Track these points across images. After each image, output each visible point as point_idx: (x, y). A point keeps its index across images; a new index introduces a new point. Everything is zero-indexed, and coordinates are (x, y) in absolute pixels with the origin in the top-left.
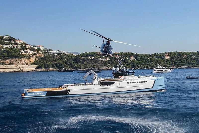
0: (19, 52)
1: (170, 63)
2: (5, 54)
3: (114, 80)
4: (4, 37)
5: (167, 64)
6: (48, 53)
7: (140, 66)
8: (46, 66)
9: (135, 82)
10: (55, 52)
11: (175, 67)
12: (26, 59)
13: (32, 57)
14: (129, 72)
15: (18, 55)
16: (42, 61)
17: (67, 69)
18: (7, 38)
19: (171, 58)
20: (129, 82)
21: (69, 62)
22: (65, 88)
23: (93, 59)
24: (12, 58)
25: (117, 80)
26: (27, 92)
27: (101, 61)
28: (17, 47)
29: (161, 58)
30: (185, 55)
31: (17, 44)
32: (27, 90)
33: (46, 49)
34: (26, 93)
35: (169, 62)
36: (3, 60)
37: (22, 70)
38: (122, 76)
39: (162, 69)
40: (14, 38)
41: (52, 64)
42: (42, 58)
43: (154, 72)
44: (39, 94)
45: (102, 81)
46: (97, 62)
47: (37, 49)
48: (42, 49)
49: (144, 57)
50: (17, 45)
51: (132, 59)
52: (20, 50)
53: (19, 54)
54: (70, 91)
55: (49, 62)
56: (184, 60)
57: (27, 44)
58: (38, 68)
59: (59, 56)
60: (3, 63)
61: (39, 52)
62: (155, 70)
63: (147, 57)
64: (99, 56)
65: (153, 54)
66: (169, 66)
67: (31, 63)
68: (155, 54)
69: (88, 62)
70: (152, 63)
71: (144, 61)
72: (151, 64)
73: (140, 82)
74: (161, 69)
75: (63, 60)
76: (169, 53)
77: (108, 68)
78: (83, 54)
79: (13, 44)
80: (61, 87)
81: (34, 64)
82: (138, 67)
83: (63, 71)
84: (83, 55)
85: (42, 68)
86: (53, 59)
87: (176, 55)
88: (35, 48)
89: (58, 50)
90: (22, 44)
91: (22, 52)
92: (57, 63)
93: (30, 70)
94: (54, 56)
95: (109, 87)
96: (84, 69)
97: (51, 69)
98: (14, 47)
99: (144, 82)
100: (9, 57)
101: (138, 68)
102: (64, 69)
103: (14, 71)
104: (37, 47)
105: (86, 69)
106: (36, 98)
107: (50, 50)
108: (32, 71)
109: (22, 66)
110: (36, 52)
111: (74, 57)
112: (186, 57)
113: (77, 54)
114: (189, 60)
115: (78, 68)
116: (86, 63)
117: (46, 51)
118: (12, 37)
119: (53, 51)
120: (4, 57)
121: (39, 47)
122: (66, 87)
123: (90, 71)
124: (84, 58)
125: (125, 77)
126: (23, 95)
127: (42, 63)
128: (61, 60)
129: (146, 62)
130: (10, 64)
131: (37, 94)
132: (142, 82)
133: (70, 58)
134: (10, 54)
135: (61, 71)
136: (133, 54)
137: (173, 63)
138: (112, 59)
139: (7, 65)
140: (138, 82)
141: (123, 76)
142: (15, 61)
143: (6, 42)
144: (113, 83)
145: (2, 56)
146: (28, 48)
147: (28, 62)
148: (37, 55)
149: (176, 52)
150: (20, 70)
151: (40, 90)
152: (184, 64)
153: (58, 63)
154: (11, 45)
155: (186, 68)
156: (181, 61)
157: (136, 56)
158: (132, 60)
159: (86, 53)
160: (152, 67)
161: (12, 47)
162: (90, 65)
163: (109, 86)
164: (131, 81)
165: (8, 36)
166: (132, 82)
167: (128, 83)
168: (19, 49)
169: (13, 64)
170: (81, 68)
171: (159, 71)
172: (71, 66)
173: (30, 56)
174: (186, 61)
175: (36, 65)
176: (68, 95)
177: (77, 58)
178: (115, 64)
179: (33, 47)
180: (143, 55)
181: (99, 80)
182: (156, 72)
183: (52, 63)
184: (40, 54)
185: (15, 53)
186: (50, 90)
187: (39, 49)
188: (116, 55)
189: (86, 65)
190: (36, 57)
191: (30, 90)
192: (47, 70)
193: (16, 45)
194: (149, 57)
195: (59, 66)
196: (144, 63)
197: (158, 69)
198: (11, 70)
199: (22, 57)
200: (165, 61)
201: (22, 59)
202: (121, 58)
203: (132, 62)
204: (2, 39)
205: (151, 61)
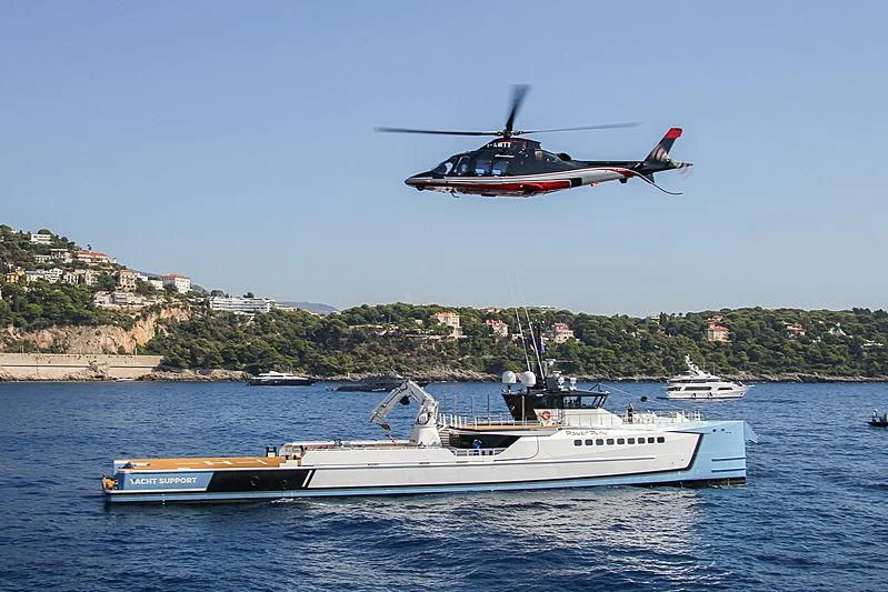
0: (92, 299)
1: (731, 358)
2: (37, 308)
3: (514, 427)
4: (33, 239)
5: (723, 361)
6: (208, 305)
7: (598, 367)
8: (200, 359)
9: (610, 442)
10: (234, 303)
11: (751, 377)
12: (119, 330)
13: (141, 321)
14: (580, 395)
15: (88, 312)
16: (181, 340)
17: (285, 376)
18: (46, 240)
19: (737, 337)
20: (583, 438)
21: (295, 346)
22: (295, 458)
23: (393, 335)
24: (61, 324)
25: (526, 427)
26: (127, 471)
27: (430, 342)
28: (81, 280)
29: (690, 333)
30: (796, 324)
31: (83, 266)
32: (126, 462)
33: (196, 287)
34: (120, 478)
35: (727, 354)
36: (29, 330)
37: (100, 374)
38: (549, 410)
39: (707, 384)
40: (73, 243)
41: (223, 354)
42: (182, 326)
43: (672, 394)
44: (177, 480)
45: (456, 432)
46: (411, 348)
47: (161, 288)
48: (183, 287)
49: (613, 331)
50: (83, 271)
51: (564, 335)
52: (94, 290)
53: (90, 308)
54: (314, 470)
55: (212, 344)
56: (792, 346)
57: (124, 268)
58: (164, 366)
59: (255, 320)
60: (26, 342)
61: (170, 301)
63: (630, 329)
64: (420, 322)
65: (655, 315)
66: (726, 372)
67: (137, 346)
68: (663, 316)
69: (374, 346)
70: (651, 357)
71: (613, 348)
72: (645, 360)
73: (631, 441)
74: (703, 381)
75: (270, 335)
76: (724, 312)
77: (458, 374)
78: (354, 311)
79: (68, 265)
80: (271, 455)
81: (150, 349)
82: (588, 370)
83: (272, 383)
84: (352, 316)
85: (182, 368)
86: (225, 330)
87: (755, 324)
88: (153, 282)
89: (250, 296)
90: (104, 265)
91: (103, 300)
92: (242, 349)
93: (135, 374)
94: (231, 318)
95: (488, 459)
96: (357, 376)
97: (218, 373)
98: (71, 277)
99: (651, 440)
100: (50, 319)
101: (589, 377)
102: (272, 373)
103: (71, 379)
104: (164, 278)
105: (366, 375)
106: (164, 498)
107: (214, 293)
108: (140, 379)
109: (104, 358)
110: (161, 301)
111: (314, 323)
112: (803, 334)
113: (327, 313)
114: (819, 344)
115: (329, 370)
116: (363, 351)
117: (200, 299)
118: (64, 239)
119: (227, 297)
120: (30, 318)
121: (169, 282)
122: (298, 455)
123: (403, 386)
124: (354, 330)
125: (563, 416)
126: (111, 483)
127: (183, 346)
128: (258, 334)
129: (624, 349)
130: (53, 350)
131: (171, 480)
132: (641, 441)
133: (296, 326)
134: (54, 306)
135: (259, 383)
136: (568, 313)
137: (747, 358)
138: (477, 333)
139: (43, 351)
140: (621, 441)
141: (555, 412)
142: (76, 336)
143: (41, 259)
144: (507, 442)
145: (24, 316)
146: (125, 283)
147: (124, 340)
148: (163, 311)
149: (758, 309)
150: (94, 374)
151: (184, 465)
152: (793, 364)
153: (248, 346)
154: (58, 272)
155: (805, 382)
156: (777, 349)
157: (580, 324)
158: (560, 339)
159: (364, 307)
160: (647, 373)
161: (62, 277)
162: (383, 359)
163: (491, 453)
164: (589, 436)
165: (47, 232)
166: (594, 438)
167: (578, 443)
168: (89, 287)
169: (66, 349)
170: (343, 372)
171: (692, 392)
172: (301, 364)
173: (134, 317)
174: (805, 349)
175: (159, 353)
176: (306, 488)
177: (326, 329)
178: (488, 357)
179: (145, 279)
180: (610, 319)
181: (445, 425)
182: (683, 394)
183: (222, 346)
184: (174, 311)
185: (74, 302)
186: (229, 464)
187: (170, 289)
188: (491, 317)
189: (365, 358)
190: (159, 321)
191: (140, 465)
192: (201, 376)
193: (77, 272)
194: (635, 331)
195: (251, 360)
196: (617, 355)
197: (689, 381)
198: (58, 374)
199: (102, 323)
200: (707, 347)
201: (102, 328)
202: (513, 330)
203: (563, 349)
204: (22, 246)
205: (646, 346)
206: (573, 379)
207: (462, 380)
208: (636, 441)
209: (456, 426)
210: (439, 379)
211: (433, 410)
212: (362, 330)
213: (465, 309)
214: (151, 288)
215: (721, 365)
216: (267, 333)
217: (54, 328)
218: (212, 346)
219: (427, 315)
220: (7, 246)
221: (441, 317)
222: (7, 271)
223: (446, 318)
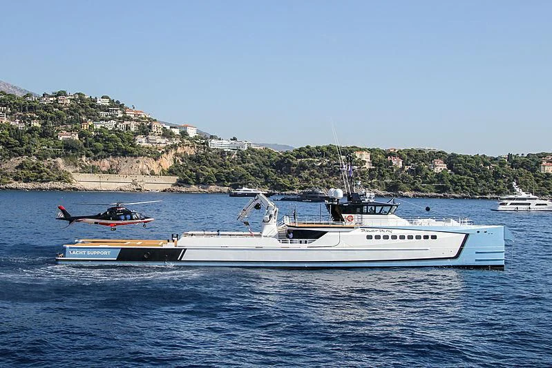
0: (134, 140)
2: (100, 145)
3: (323, 226)
4: (98, 102)
6: (208, 146)
7: (463, 189)
8: (202, 179)
9: (394, 237)
10: (225, 144)
12: (151, 160)
13: (165, 154)
14: (376, 205)
15: (132, 148)
16: (190, 167)
17: (253, 190)
18: (106, 102)
20: (373, 234)
21: (262, 172)
23: (326, 166)
24: (115, 155)
25: (331, 226)
26: (68, 247)
28: (128, 128)
29: (528, 167)
31: (129, 119)
33: (201, 133)
36: (95, 159)
37: (139, 187)
38: (353, 215)
39: (527, 201)
40: (123, 104)
41: (216, 175)
42: (191, 158)
43: (501, 208)
44: (98, 252)
46: (338, 174)
47: (178, 133)
48: (192, 133)
49: (474, 165)
50: (129, 122)
51: (440, 167)
52: (136, 134)
53: (133, 146)
54: (186, 250)
55: (210, 170)
57: (155, 120)
58: (179, 183)
59: (237, 155)
60: (93, 167)
61: (183, 142)
62: (505, 201)
63: (486, 164)
64: (343, 157)
65: (505, 155)
67: (163, 170)
68: (510, 156)
69: (313, 172)
70: (499, 183)
71: (474, 176)
73: (410, 237)
74: (525, 199)
75: (247, 165)
78: (301, 150)
79: (120, 118)
81: (171, 172)
82: (455, 191)
83: (243, 195)
84: (299, 153)
85: (190, 184)
86: (218, 161)
88: (173, 130)
89: (234, 139)
90: (142, 118)
91: (141, 141)
92: (229, 173)
93: (160, 188)
94: (222, 153)
95: (304, 246)
97: (213, 188)
98: (121, 126)
99: (426, 237)
100: (108, 153)
101: (456, 195)
102: (244, 189)
103: (121, 190)
104: (180, 127)
107: (212, 137)
108: (164, 191)
109: (140, 178)
110: (177, 142)
111: (275, 157)
113: (284, 151)
115: (284, 187)
116: (306, 176)
117: (202, 141)
118: (118, 102)
119: (220, 139)
120: (95, 152)
121: (184, 130)
124: (300, 162)
127: (191, 170)
128: (239, 164)
129: (481, 178)
130: (110, 172)
131: (95, 253)
132: (418, 237)
133: (263, 159)
134: (111, 144)
135: (236, 195)
136: (444, 153)
138: (381, 165)
139: (104, 172)
140: (402, 237)
141: (356, 216)
142: (123, 163)
143: (103, 114)
145: (92, 151)
146: (155, 130)
147: (154, 166)
148: (179, 148)
150: (135, 187)
153: (233, 171)
154: (113, 122)
157: (451, 161)
158: (438, 170)
159: (308, 147)
160: (496, 193)
161: (116, 126)
162: (319, 181)
163: (306, 242)
164: (377, 234)
165: (107, 98)
166: (381, 235)
167: (369, 237)
168: (133, 133)
169: (118, 172)
170: (292, 189)
172: (266, 183)
173: (160, 152)
175: (176, 175)
176: (180, 261)
177: (282, 161)
178: (389, 181)
179: (168, 127)
180: (472, 157)
182: (508, 207)
183: (215, 171)
184: (186, 148)
185: (123, 142)
187: (184, 134)
188: (391, 154)
189: (307, 180)
190: (176, 155)
192: (202, 190)
193: (126, 123)
194: (489, 165)
195: (234, 180)
196: (475, 181)
197: (514, 199)
198: (113, 187)
199: (140, 155)
200: (540, 177)
201: (140, 159)
202: (405, 163)
203: (440, 177)
204: (92, 106)
205: (496, 175)
208: (415, 237)
211: (273, 213)
212: (306, 163)
213: (374, 149)
214: (171, 133)
215: (549, 189)
216: (244, 163)
217: (111, 158)
218: (210, 171)
219: (348, 152)
220: (82, 106)
221: (358, 155)
222: (82, 122)
223: (361, 155)
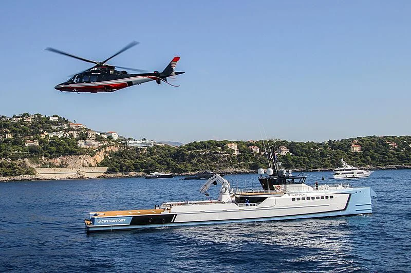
0: (77, 144)
1: (363, 159)
2: (54, 149)
3: (264, 193)
4: (51, 119)
5: (359, 161)
6: (127, 144)
7: (301, 165)
8: (124, 168)
9: (308, 198)
10: (138, 143)
11: (372, 167)
12: (89, 157)
13: (98, 152)
14: (293, 178)
15: (76, 149)
16: (116, 160)
17: (161, 174)
18: (56, 119)
19: (365, 150)
20: (296, 197)
21: (165, 161)
22: (168, 209)
23: (208, 154)
24: (64, 155)
25: (270, 193)
26: (96, 217)
27: (224, 157)
28: (72, 136)
29: (343, 149)
30: (393, 143)
31: (72, 130)
32: (95, 213)
33: (121, 137)
34: (93, 220)
35: (361, 158)
36: (51, 158)
37: (82, 176)
38: (280, 185)
39: (352, 171)
40: (68, 120)
41: (134, 165)
42: (116, 154)
43: (336, 177)
44: (117, 221)
45: (238, 196)
46: (217, 160)
47: (106, 138)
48: (115, 137)
49: (307, 149)
50: (72, 132)
51: (285, 151)
52: (78, 140)
53: (76, 147)
54: (176, 215)
55: (129, 161)
56: (392, 153)
57: (90, 130)
58: (109, 172)
59: (147, 150)
60: (50, 163)
61: (110, 143)
62: (338, 172)
63: (315, 148)
64: (220, 148)
65: (326, 141)
66: (361, 166)
67: (97, 163)
68: (330, 142)
69: (200, 159)
70: (325, 160)
71: (307, 156)
72: (322, 162)
73: (318, 198)
74: (350, 170)
76: (359, 138)
77: (237, 170)
78: (190, 144)
79: (66, 130)
80: (157, 208)
81: (103, 164)
82: (296, 167)
83: (156, 177)
84: (189, 147)
85: (116, 172)
86: (135, 155)
87: (373, 143)
88: (103, 135)
89: (145, 139)
90: (81, 129)
91: (81, 144)
92: (142, 163)
93: (96, 175)
94: (137, 149)
95: (253, 208)
96: (193, 173)
97: (132, 173)
98: (67, 135)
99: (327, 197)
100: (59, 153)
101: (297, 170)
102: (155, 173)
103: (69, 178)
104: (107, 133)
105: (197, 172)
106: (112, 228)
107: (129, 139)
108: (99, 177)
109: (82, 169)
110: (106, 143)
111: (173, 150)
112: (396, 147)
113: (179, 146)
114: (404, 151)
115: (180, 171)
116: (195, 162)
117: (123, 142)
118: (64, 119)
119: (135, 140)
120: (51, 153)
121: (110, 135)
122: (169, 208)
123: (214, 177)
124: (191, 153)
125: (286, 188)
126: (89, 223)
127: (116, 162)
128: (149, 156)
129: (313, 157)
130: (61, 166)
131: (114, 221)
132: (322, 198)
133: (165, 152)
134: (61, 147)
135: (150, 177)
136: (286, 142)
137: (370, 159)
138: (245, 152)
139: (57, 167)
140: (313, 198)
141: (282, 186)
142: (70, 160)
143: (55, 127)
144: (261, 200)
145: (48, 152)
146: (91, 136)
147: (91, 161)
148: (107, 148)
149: (374, 137)
150: (79, 176)
151: (120, 214)
152: (392, 161)
153: (145, 162)
154: (62, 132)
155: (398, 169)
156: (384, 154)
157: (292, 147)
158: (283, 153)
159: (195, 142)
160: (323, 167)
161: (64, 135)
162: (204, 165)
163: (254, 205)
164: (298, 197)
165: (56, 116)
166: (301, 197)
167: (293, 199)
168: (75, 139)
169: (67, 166)
170: (187, 171)
171: (345, 175)
172: (168, 168)
173: (95, 151)
174: (397, 154)
175: (106, 166)
176: (173, 223)
177: (178, 153)
178: (251, 162)
179: (99, 134)
180: (305, 144)
181: (233, 193)
182: (341, 176)
183: (133, 162)
184: (112, 147)
185: (69, 145)
186: (138, 213)
187: (110, 138)
188: (251, 144)
189: (196, 165)
190: (106, 152)
191: (101, 214)
192: (125, 175)
193: (70, 132)
194: (317, 148)
195: (146, 167)
196: (309, 159)
197: (343, 170)
198: (64, 176)
199: (81, 154)
200: (351, 155)
201: (81, 156)
202: (261, 150)
203: (285, 158)
204: (46, 122)
205: (322, 155)
206: (290, 171)
207: (240, 173)
208: (320, 198)
209: (238, 193)
210: (229, 173)
211: (227, 187)
212: (195, 153)
213: (239, 142)
214: (102, 138)
215: (358, 163)
216: (153, 155)
217: (61, 157)
218: (129, 162)
219: (223, 145)
220: (40, 123)
221: (229, 146)
222: (40, 133)
223: (231, 146)
